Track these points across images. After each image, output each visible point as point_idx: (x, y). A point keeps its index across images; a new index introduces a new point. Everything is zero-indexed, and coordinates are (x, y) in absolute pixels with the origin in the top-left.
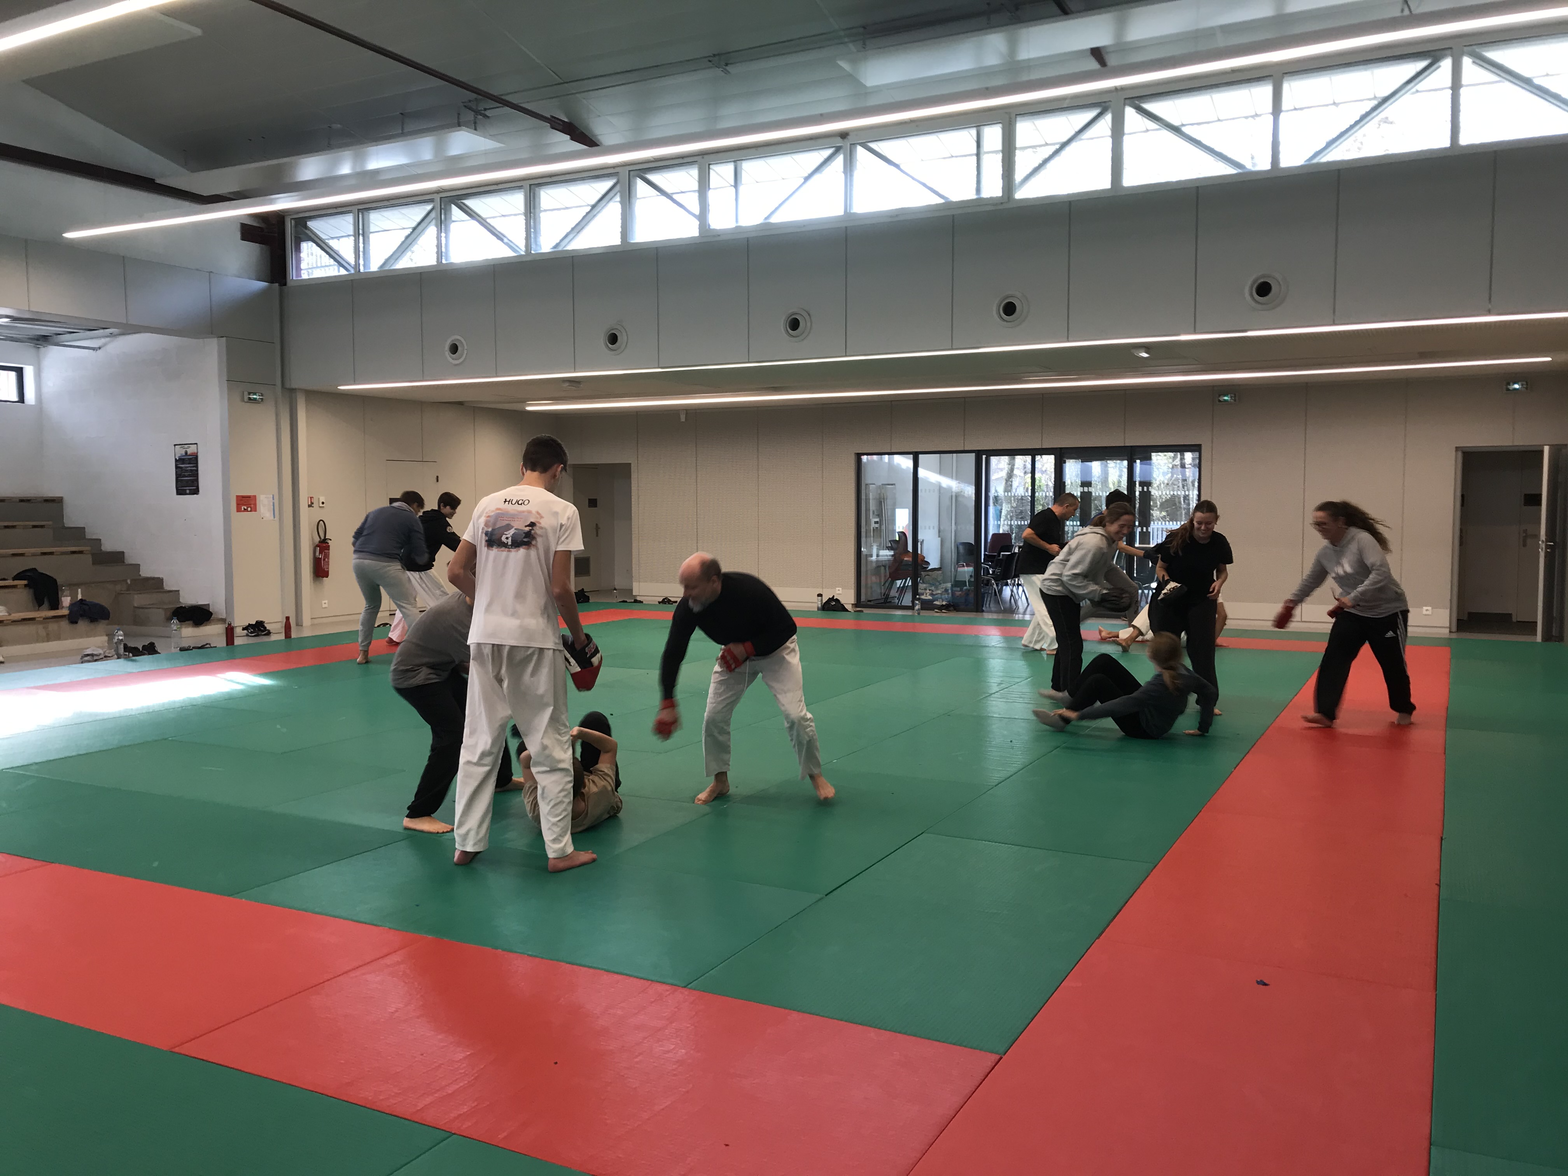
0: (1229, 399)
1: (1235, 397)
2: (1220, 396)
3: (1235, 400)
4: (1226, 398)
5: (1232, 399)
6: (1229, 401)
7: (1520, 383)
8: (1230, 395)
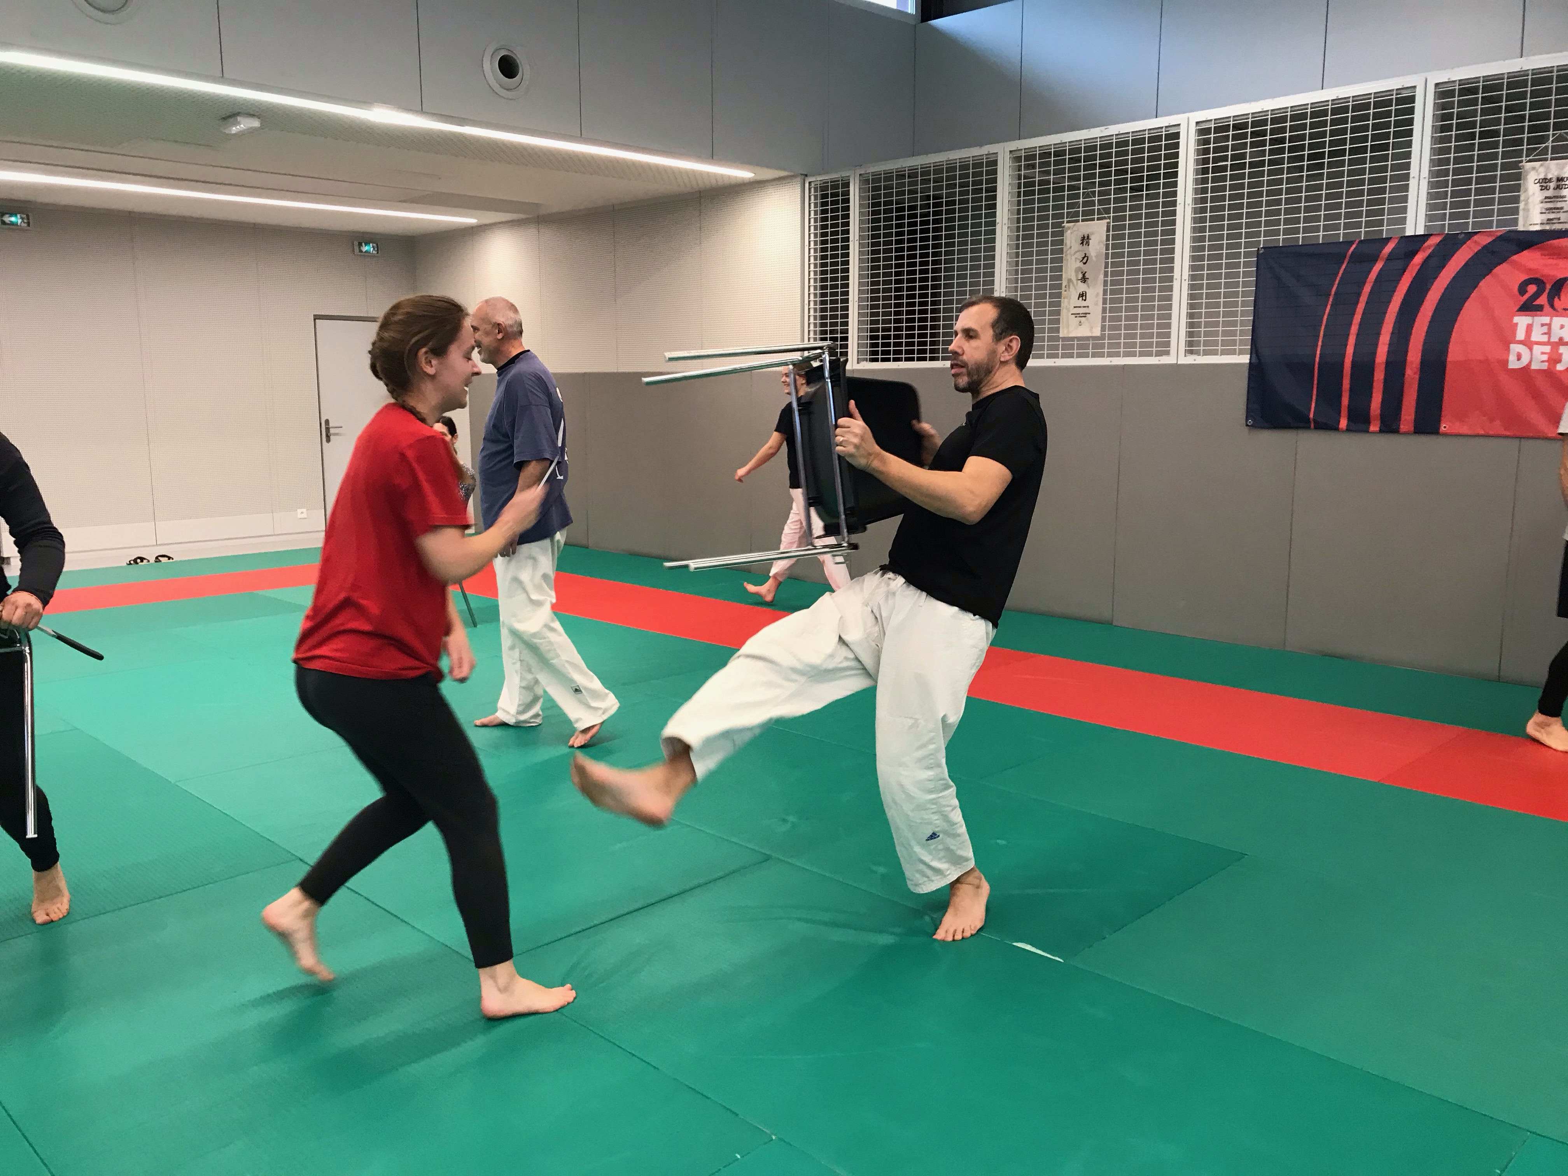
0: (20, 221)
1: (28, 219)
3: (29, 225)
4: (13, 219)
5: (23, 221)
6: (19, 224)
7: (371, 244)
8: (20, 216)
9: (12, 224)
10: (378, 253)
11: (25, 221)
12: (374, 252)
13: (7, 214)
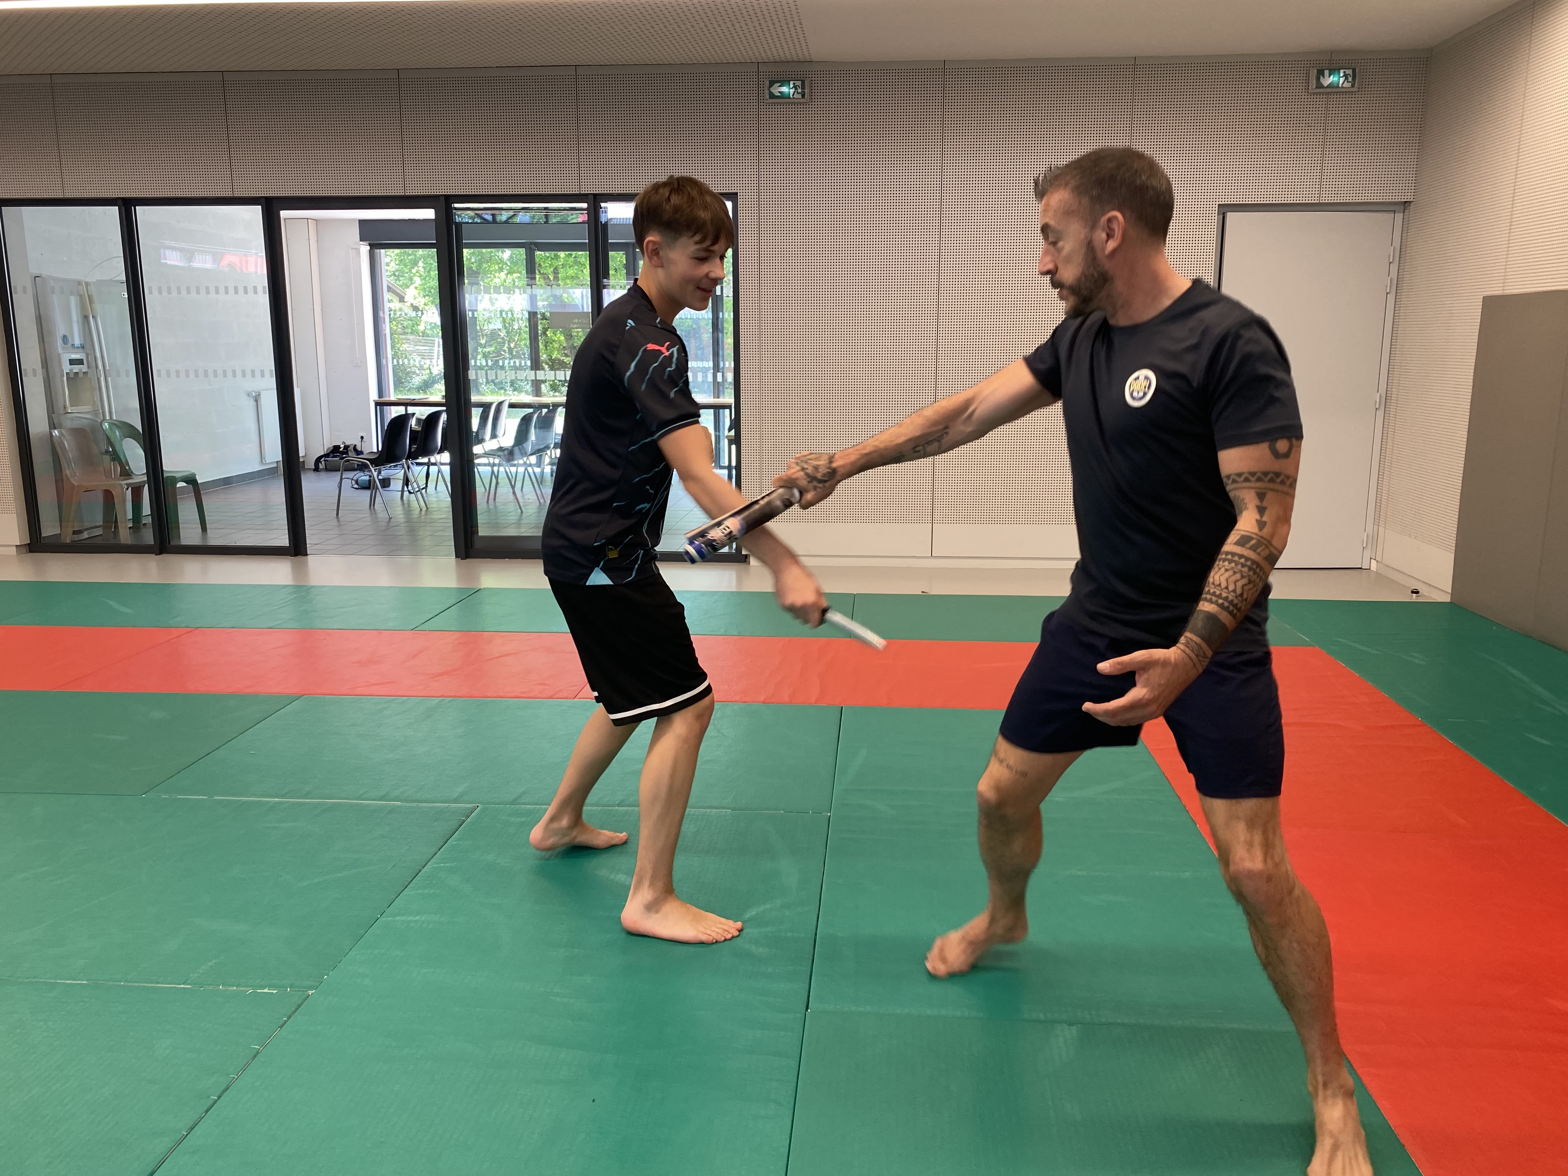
0: (792, 91)
1: (803, 88)
2: (772, 83)
3: (803, 96)
4: (785, 89)
5: (796, 91)
6: (791, 96)
7: (1342, 72)
8: (794, 84)
9: (783, 96)
10: (1353, 86)
11: (800, 90)
12: (1346, 85)
13: (778, 82)
